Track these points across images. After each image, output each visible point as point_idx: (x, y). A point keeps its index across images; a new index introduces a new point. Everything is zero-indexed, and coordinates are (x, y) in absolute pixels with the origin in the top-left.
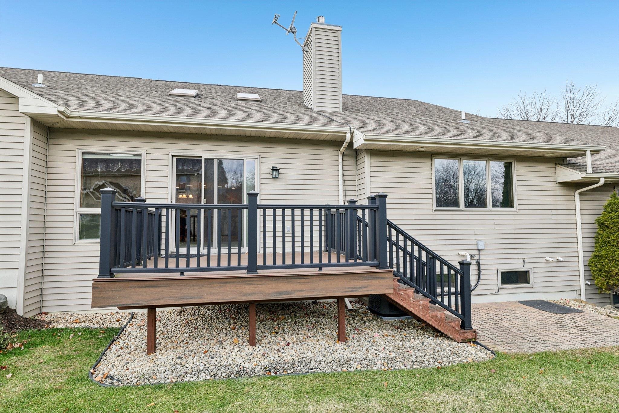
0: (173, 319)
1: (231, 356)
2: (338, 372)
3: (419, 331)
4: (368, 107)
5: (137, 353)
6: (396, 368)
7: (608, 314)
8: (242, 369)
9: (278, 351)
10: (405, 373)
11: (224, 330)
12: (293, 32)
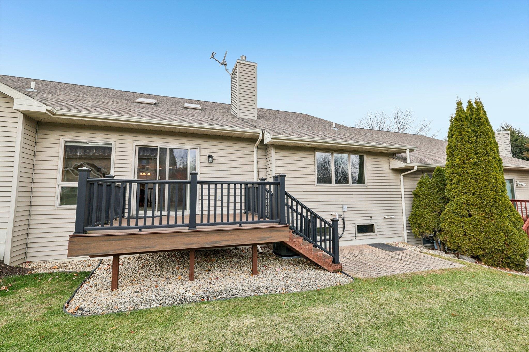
0: (133, 263)
1: (176, 289)
2: (252, 296)
3: (306, 265)
4: (274, 117)
5: (103, 289)
6: (291, 291)
7: (420, 251)
8: (183, 298)
9: (210, 283)
10: (296, 295)
11: (171, 270)
12: (225, 65)
